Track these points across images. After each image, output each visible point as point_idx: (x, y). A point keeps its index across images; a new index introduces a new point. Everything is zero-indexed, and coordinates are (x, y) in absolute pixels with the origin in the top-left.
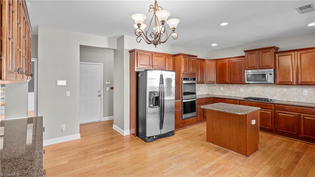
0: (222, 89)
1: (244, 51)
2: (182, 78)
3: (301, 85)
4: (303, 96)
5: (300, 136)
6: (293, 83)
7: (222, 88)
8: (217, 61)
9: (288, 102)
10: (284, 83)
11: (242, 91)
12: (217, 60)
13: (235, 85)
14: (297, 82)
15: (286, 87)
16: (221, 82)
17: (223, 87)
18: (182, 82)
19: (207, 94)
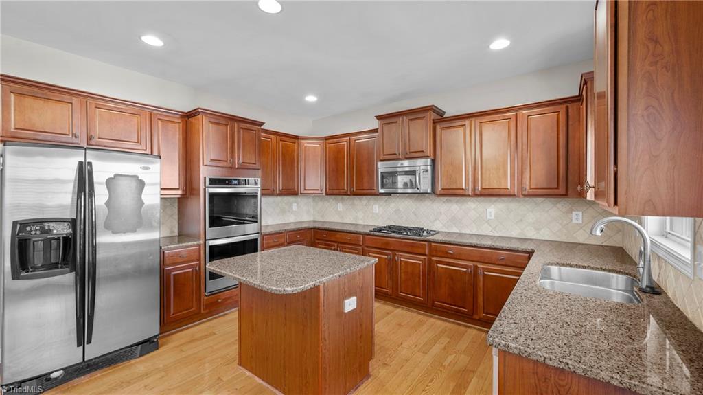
0: (340, 207)
1: (376, 117)
2: (205, 178)
3: (481, 195)
4: (488, 221)
5: (476, 317)
6: (467, 193)
7: (341, 205)
8: (327, 141)
9: (460, 234)
10: (451, 192)
11: (377, 212)
12: (327, 138)
13: (364, 197)
14: (474, 189)
15: (457, 202)
16: (335, 192)
17: (342, 203)
18: (205, 189)
19: (312, 219)
